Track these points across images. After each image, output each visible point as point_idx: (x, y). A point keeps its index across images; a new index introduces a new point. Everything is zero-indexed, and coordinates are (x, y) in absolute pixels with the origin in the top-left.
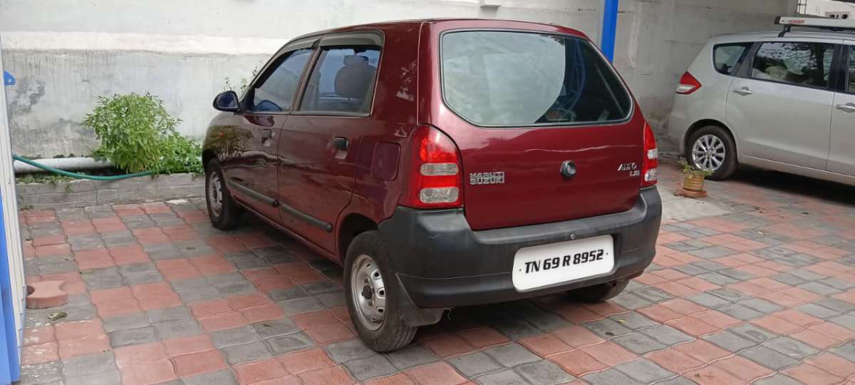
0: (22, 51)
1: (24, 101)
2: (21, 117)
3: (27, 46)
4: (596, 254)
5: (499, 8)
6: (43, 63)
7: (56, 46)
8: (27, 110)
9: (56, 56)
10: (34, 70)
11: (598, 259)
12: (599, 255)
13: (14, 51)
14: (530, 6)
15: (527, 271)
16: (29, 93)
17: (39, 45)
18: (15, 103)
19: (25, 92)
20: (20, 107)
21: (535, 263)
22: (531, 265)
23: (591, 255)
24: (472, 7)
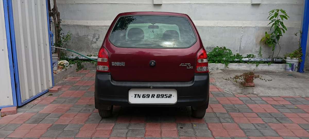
0: (94, 26)
1: (95, 40)
2: (93, 45)
3: (96, 24)
4: (168, 96)
5: (260, 5)
6: (99, 30)
7: (103, 25)
8: (95, 43)
9: (103, 27)
10: (97, 31)
11: (169, 97)
12: (169, 96)
13: (92, 26)
14: (276, 3)
15: (135, 97)
16: (96, 38)
17: (98, 25)
18: (92, 40)
19: (95, 38)
20: (93, 42)
21: (138, 95)
22: (137, 96)
23: (165, 95)
24: (247, 5)
